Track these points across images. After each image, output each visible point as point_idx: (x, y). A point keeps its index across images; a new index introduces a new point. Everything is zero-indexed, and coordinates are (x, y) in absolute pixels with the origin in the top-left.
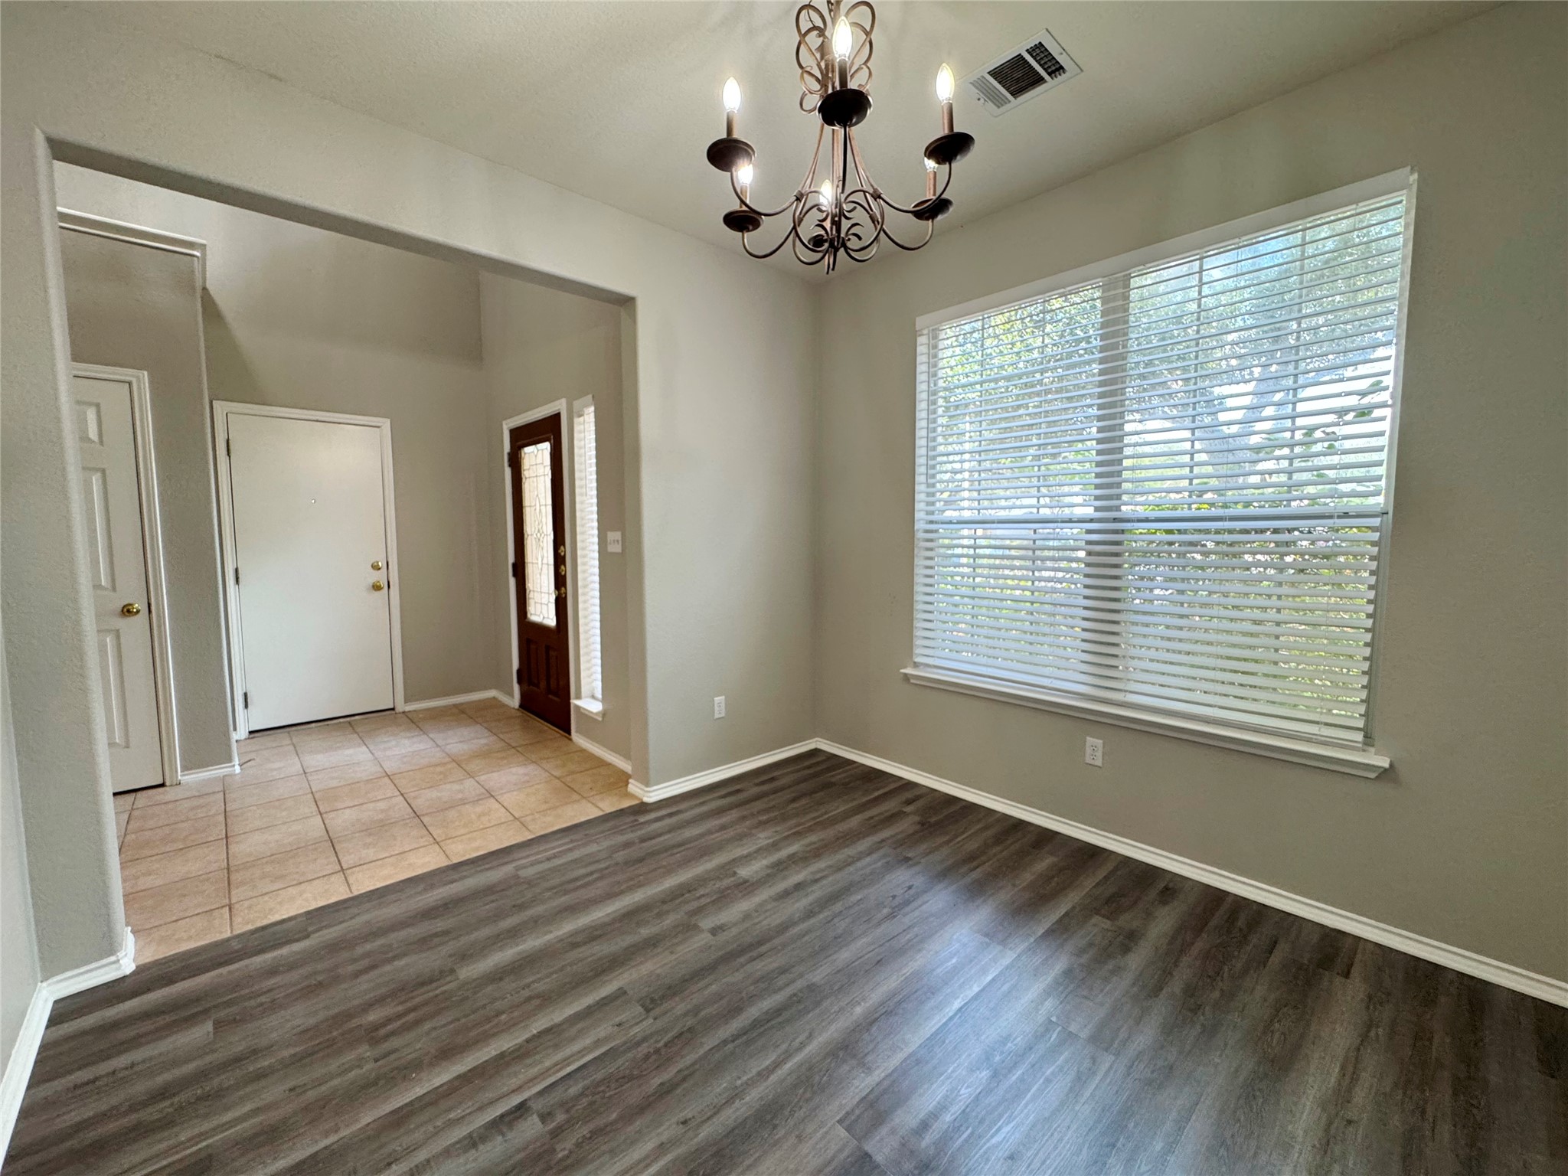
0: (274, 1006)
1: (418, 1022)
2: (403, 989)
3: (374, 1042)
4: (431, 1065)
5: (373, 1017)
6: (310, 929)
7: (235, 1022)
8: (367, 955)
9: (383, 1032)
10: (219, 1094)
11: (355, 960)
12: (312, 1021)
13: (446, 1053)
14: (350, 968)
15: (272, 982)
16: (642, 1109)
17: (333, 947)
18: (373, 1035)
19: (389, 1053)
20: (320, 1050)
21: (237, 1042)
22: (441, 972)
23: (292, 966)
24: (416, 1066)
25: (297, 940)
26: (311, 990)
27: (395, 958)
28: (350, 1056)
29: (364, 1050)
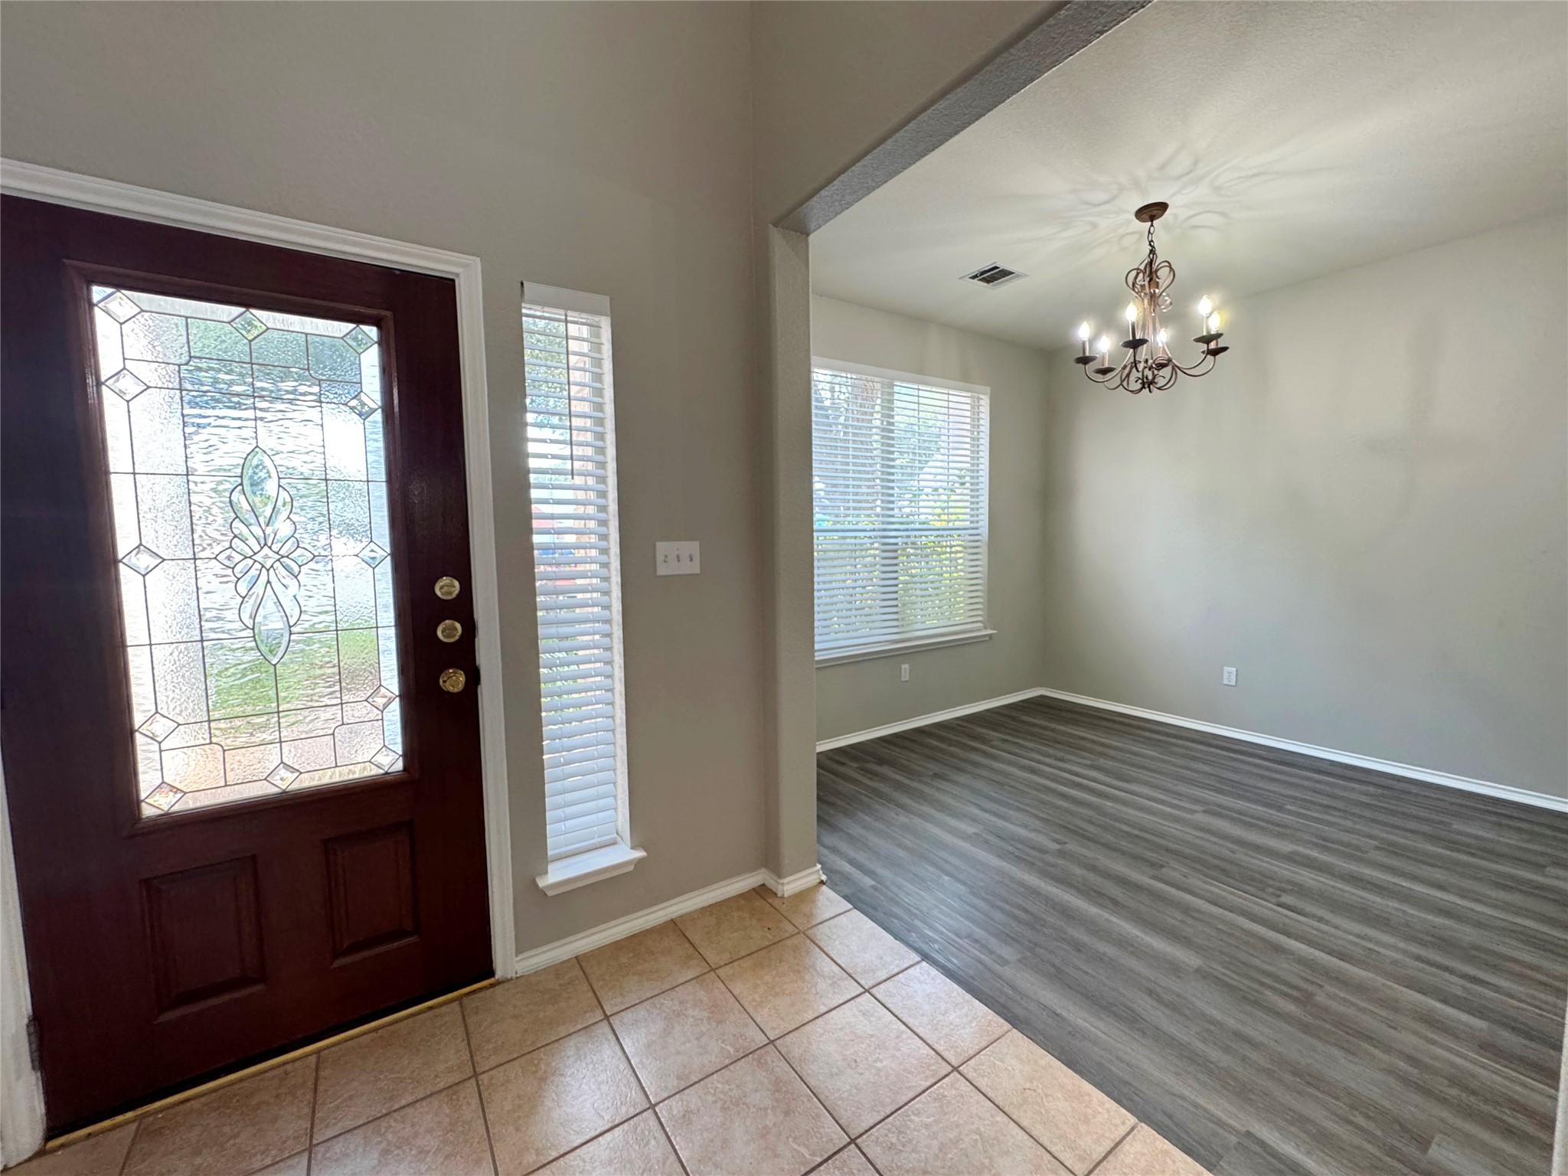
0: (1357, 1103)
1: (1269, 975)
2: (1244, 998)
3: (1309, 996)
4: (1293, 953)
5: (1290, 1007)
6: (1234, 1139)
7: (1403, 1128)
8: (1227, 1050)
9: (1295, 993)
10: (1453, 1081)
11: (1244, 1059)
12: (1336, 1053)
13: (1278, 949)
14: (1254, 1056)
15: (1331, 1126)
16: (1238, 865)
17: (1243, 1093)
18: (1305, 999)
19: (1307, 980)
20: (1352, 1029)
21: (1414, 1108)
22: (1204, 977)
23: (1301, 1121)
24: (1301, 961)
25: (1262, 1144)
26: (1311, 1080)
27: (1213, 1022)
28: (1334, 1005)
29: (1321, 998)
